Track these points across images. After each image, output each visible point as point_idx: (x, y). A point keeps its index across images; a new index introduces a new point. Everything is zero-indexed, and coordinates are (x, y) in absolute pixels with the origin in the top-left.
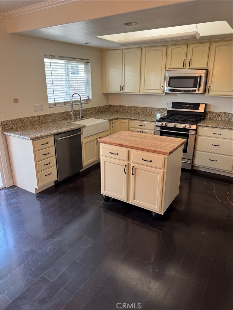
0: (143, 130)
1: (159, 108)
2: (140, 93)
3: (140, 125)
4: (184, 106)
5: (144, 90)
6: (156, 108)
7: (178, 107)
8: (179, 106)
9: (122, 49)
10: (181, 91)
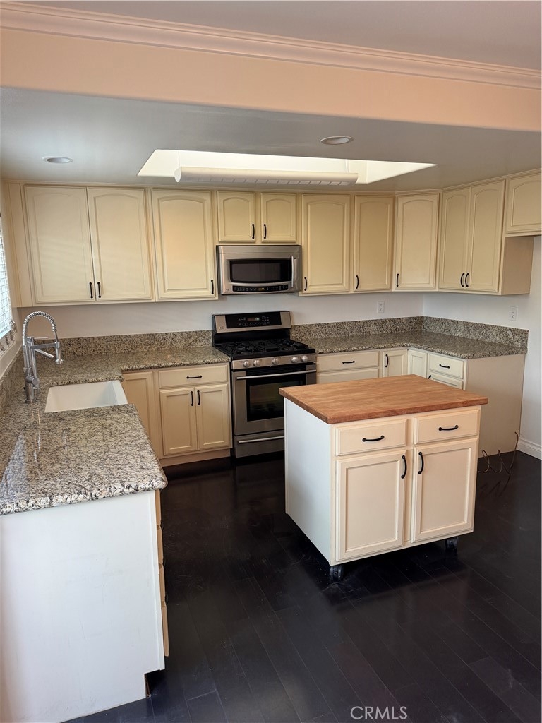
0: (198, 388)
1: (190, 332)
2: (153, 299)
3: (188, 378)
4: (249, 320)
5: (165, 292)
6: (182, 333)
7: (240, 325)
8: (240, 322)
9: (86, 186)
10: (260, 289)
